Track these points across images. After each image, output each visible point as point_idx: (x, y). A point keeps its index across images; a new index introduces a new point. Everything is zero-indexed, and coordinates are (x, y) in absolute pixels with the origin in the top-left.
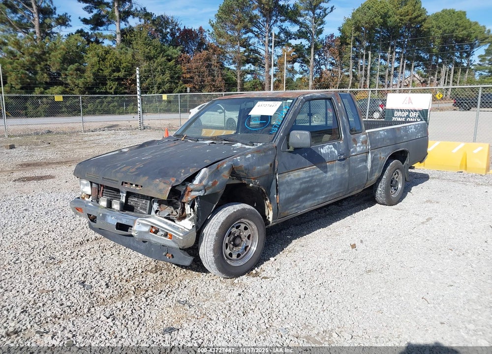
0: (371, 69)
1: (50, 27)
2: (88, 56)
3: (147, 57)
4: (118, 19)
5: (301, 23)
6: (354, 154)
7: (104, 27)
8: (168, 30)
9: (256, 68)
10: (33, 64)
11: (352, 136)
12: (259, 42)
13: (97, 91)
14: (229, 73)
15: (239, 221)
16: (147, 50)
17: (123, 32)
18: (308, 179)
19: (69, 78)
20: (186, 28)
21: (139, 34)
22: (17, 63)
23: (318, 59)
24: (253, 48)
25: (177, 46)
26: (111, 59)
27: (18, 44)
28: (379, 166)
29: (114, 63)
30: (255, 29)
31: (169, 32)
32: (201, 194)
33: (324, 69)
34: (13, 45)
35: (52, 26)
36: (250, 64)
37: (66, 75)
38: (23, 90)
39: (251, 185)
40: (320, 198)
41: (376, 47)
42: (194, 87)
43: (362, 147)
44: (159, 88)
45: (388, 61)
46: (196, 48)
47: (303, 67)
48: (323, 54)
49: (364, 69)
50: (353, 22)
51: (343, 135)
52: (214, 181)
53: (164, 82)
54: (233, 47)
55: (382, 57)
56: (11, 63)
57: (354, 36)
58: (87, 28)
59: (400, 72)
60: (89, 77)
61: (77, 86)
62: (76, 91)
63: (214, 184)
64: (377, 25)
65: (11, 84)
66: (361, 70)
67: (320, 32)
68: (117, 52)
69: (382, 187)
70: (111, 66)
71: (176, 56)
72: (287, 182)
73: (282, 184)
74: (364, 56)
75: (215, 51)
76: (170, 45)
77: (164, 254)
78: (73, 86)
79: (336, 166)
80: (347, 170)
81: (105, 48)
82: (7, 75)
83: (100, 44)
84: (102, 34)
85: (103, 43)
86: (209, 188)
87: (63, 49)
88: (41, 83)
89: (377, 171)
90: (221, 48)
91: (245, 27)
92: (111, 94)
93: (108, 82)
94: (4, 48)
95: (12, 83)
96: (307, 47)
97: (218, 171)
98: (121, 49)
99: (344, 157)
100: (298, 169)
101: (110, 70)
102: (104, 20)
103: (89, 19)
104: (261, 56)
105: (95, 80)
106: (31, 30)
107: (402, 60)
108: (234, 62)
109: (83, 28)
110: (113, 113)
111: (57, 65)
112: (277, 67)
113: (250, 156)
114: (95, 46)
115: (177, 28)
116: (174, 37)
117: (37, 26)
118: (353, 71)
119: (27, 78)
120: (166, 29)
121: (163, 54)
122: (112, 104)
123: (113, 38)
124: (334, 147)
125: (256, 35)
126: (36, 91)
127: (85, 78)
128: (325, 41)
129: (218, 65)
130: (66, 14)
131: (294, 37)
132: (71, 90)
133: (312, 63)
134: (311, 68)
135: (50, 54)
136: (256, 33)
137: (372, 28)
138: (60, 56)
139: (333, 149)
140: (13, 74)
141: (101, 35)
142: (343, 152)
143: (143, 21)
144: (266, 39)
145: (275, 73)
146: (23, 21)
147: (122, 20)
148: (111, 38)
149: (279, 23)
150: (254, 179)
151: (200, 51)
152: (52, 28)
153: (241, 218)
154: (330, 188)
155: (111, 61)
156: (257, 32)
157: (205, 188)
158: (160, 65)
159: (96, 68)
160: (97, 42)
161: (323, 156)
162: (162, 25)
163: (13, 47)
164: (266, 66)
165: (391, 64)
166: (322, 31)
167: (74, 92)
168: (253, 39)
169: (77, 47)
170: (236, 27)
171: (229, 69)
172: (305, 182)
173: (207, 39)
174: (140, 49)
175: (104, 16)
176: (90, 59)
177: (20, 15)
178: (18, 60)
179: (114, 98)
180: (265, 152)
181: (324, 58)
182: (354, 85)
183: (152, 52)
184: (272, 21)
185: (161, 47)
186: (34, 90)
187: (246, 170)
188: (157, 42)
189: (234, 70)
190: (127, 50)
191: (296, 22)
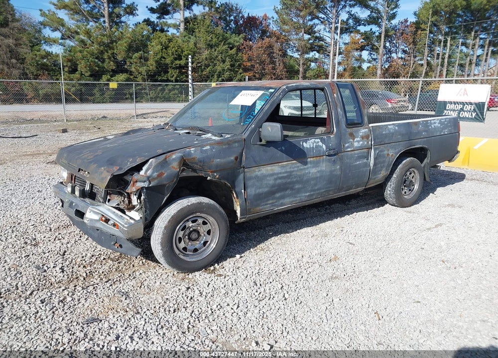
0: (450, 57)
1: (119, 16)
2: (153, 44)
3: (209, 45)
4: (182, 7)
5: (372, 8)
6: (349, 149)
7: (170, 16)
8: (232, 18)
9: (321, 56)
10: (102, 53)
11: (349, 130)
12: (325, 29)
13: (159, 79)
14: (292, 62)
15: (194, 215)
16: (209, 38)
17: (187, 21)
18: (285, 175)
19: (133, 66)
20: (250, 15)
21: (202, 22)
22: (87, 51)
23: (389, 47)
24: (318, 35)
25: (239, 34)
26: (173, 47)
27: (88, 33)
28: (386, 164)
29: (176, 51)
30: (321, 15)
31: (232, 20)
32: (146, 185)
33: (395, 58)
34: (84, 35)
35: (121, 15)
36: (314, 52)
37: (131, 63)
38: (91, 77)
39: (209, 178)
40: (303, 195)
41: (456, 33)
42: (255, 76)
43: (361, 143)
44: (219, 76)
45: (470, 48)
46: (259, 35)
47: (372, 55)
48: (394, 42)
49: (440, 57)
50: (431, 5)
51: (335, 129)
52: (160, 172)
53: (224, 70)
54: (297, 34)
55: (463, 44)
56: (80, 52)
57: (432, 22)
58: (154, 18)
59: (484, 60)
60: (152, 65)
61: (140, 73)
62: (140, 78)
63: (160, 175)
64: (459, 8)
65: (81, 72)
66: (438, 58)
67: (393, 16)
68: (180, 41)
69: (391, 187)
70: (173, 54)
71: (238, 44)
72: (257, 177)
73: (250, 178)
74: (442, 43)
75: (278, 38)
76: (232, 33)
77: (113, 243)
78: (137, 73)
79: (323, 162)
80: (338, 167)
81: (169, 36)
82: (78, 62)
83: (164, 33)
84: (167, 22)
85: (168, 31)
86: (154, 179)
87: (129, 38)
88: (108, 71)
89: (384, 169)
90: (285, 36)
91: (311, 14)
92: (172, 82)
93: (170, 70)
94: (77, 37)
95: (82, 70)
96: (377, 34)
97: (167, 162)
98: (184, 36)
99: (335, 153)
100: (272, 164)
101: (172, 58)
102: (170, 8)
103: (156, 8)
104: (327, 43)
105: (157, 68)
106: (102, 20)
107: (486, 47)
108: (298, 51)
109: (150, 17)
110: (174, 101)
111: (123, 53)
112: (343, 55)
113: (208, 147)
114: (159, 35)
115: (241, 15)
116: (238, 25)
117: (106, 15)
118: (427, 60)
119: (96, 66)
120: (230, 17)
121: (225, 42)
122: (172, 92)
123: (176, 27)
124: (321, 141)
125: (322, 22)
126: (103, 78)
127: (148, 66)
128: (398, 27)
129: (280, 53)
130: (134, 3)
131: (363, 24)
132: (135, 77)
133: (381, 49)
134: (381, 57)
135: (116, 43)
136: (322, 20)
137: (453, 12)
138: (125, 45)
139: (320, 144)
140: (83, 62)
141: (166, 24)
142: (334, 147)
143: (207, 9)
144: (333, 26)
145: (340, 61)
146: (94, 11)
147: (187, 8)
148: (175, 26)
149: (347, 9)
150: (211, 172)
151: (263, 39)
152: (121, 18)
153: (196, 212)
154: (315, 185)
155: (173, 49)
156: (324, 18)
157: (149, 179)
158: (221, 53)
159: (159, 56)
160: (162, 31)
161: (306, 151)
162: (226, 12)
163: (84, 36)
164: (331, 54)
165: (473, 51)
166: (395, 16)
167: (138, 80)
168: (319, 26)
169: (143, 36)
170: (301, 14)
171: (291, 57)
172: (281, 178)
173: (271, 26)
174: (202, 37)
175: (169, 5)
176: (154, 48)
177: (92, 5)
178: (88, 48)
179: (175, 85)
180: (229, 145)
181: (396, 46)
182: (428, 75)
183: (214, 41)
184: (341, 6)
185: (223, 36)
186: (102, 77)
187: (201, 162)
188: (219, 30)
189: (297, 58)
190: (190, 38)
191: (367, 6)
